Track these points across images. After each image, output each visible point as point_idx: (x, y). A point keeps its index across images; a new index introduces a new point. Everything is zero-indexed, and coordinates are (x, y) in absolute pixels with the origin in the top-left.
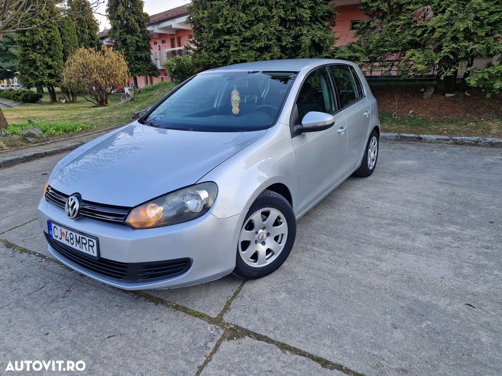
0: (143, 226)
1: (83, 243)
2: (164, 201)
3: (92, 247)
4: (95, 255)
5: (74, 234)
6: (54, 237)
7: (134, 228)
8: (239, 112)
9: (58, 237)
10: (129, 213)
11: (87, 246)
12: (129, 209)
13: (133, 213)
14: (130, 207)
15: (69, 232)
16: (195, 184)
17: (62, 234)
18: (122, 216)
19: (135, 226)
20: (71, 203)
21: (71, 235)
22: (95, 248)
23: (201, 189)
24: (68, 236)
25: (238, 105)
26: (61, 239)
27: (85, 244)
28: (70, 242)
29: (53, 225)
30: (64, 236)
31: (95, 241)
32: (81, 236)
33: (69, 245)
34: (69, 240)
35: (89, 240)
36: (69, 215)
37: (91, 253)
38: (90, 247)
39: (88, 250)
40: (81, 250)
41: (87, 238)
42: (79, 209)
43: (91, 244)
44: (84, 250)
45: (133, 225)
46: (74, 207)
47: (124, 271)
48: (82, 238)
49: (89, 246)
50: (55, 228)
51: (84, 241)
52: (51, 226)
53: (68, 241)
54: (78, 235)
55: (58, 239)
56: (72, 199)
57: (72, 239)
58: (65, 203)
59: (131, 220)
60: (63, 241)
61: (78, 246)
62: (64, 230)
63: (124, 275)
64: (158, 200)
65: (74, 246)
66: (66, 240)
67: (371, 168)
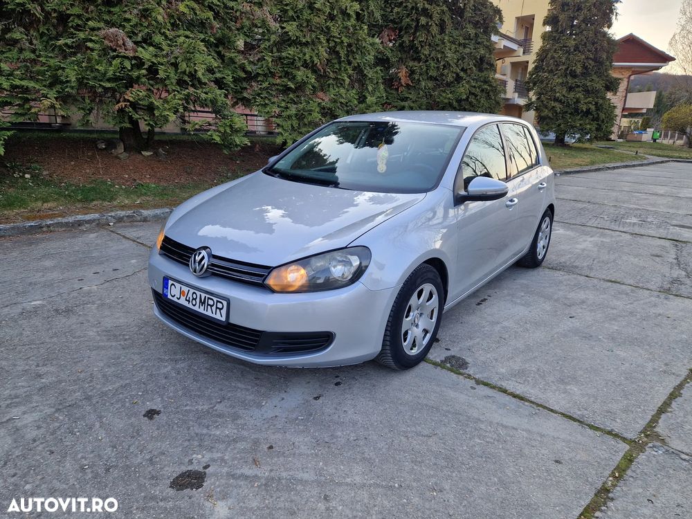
0: (284, 291)
1: (208, 305)
2: (308, 263)
3: (220, 309)
4: (223, 319)
5: (198, 293)
6: (169, 297)
7: (273, 291)
8: (386, 171)
9: (176, 297)
10: (269, 273)
11: (214, 308)
12: (270, 269)
13: (274, 273)
14: (271, 267)
15: (192, 291)
16: (346, 247)
17: (182, 293)
18: (261, 276)
19: (276, 288)
20: (198, 258)
21: (194, 295)
22: (224, 312)
23: (352, 254)
24: (190, 295)
25: (385, 162)
26: (179, 299)
27: (211, 306)
28: (191, 303)
29: (170, 282)
30: (184, 296)
31: (225, 303)
32: (207, 296)
33: (190, 306)
34: (191, 300)
35: (217, 301)
36: (195, 272)
37: (218, 317)
38: (218, 310)
39: (214, 313)
40: (205, 312)
41: (215, 299)
42: (208, 265)
43: (220, 305)
44: (209, 313)
45: (273, 287)
46: (203, 263)
47: (256, 341)
48: (209, 298)
49: (217, 308)
50: (173, 286)
51: (211, 302)
52: (167, 284)
53: (189, 302)
54: (203, 295)
55: (175, 299)
56: (200, 253)
57: (195, 299)
58: (190, 257)
59: (271, 281)
60: (183, 301)
61: (202, 308)
62: (185, 289)
63: (254, 346)
64: (303, 261)
65: (196, 308)
66: (186, 300)
67: (540, 257)
